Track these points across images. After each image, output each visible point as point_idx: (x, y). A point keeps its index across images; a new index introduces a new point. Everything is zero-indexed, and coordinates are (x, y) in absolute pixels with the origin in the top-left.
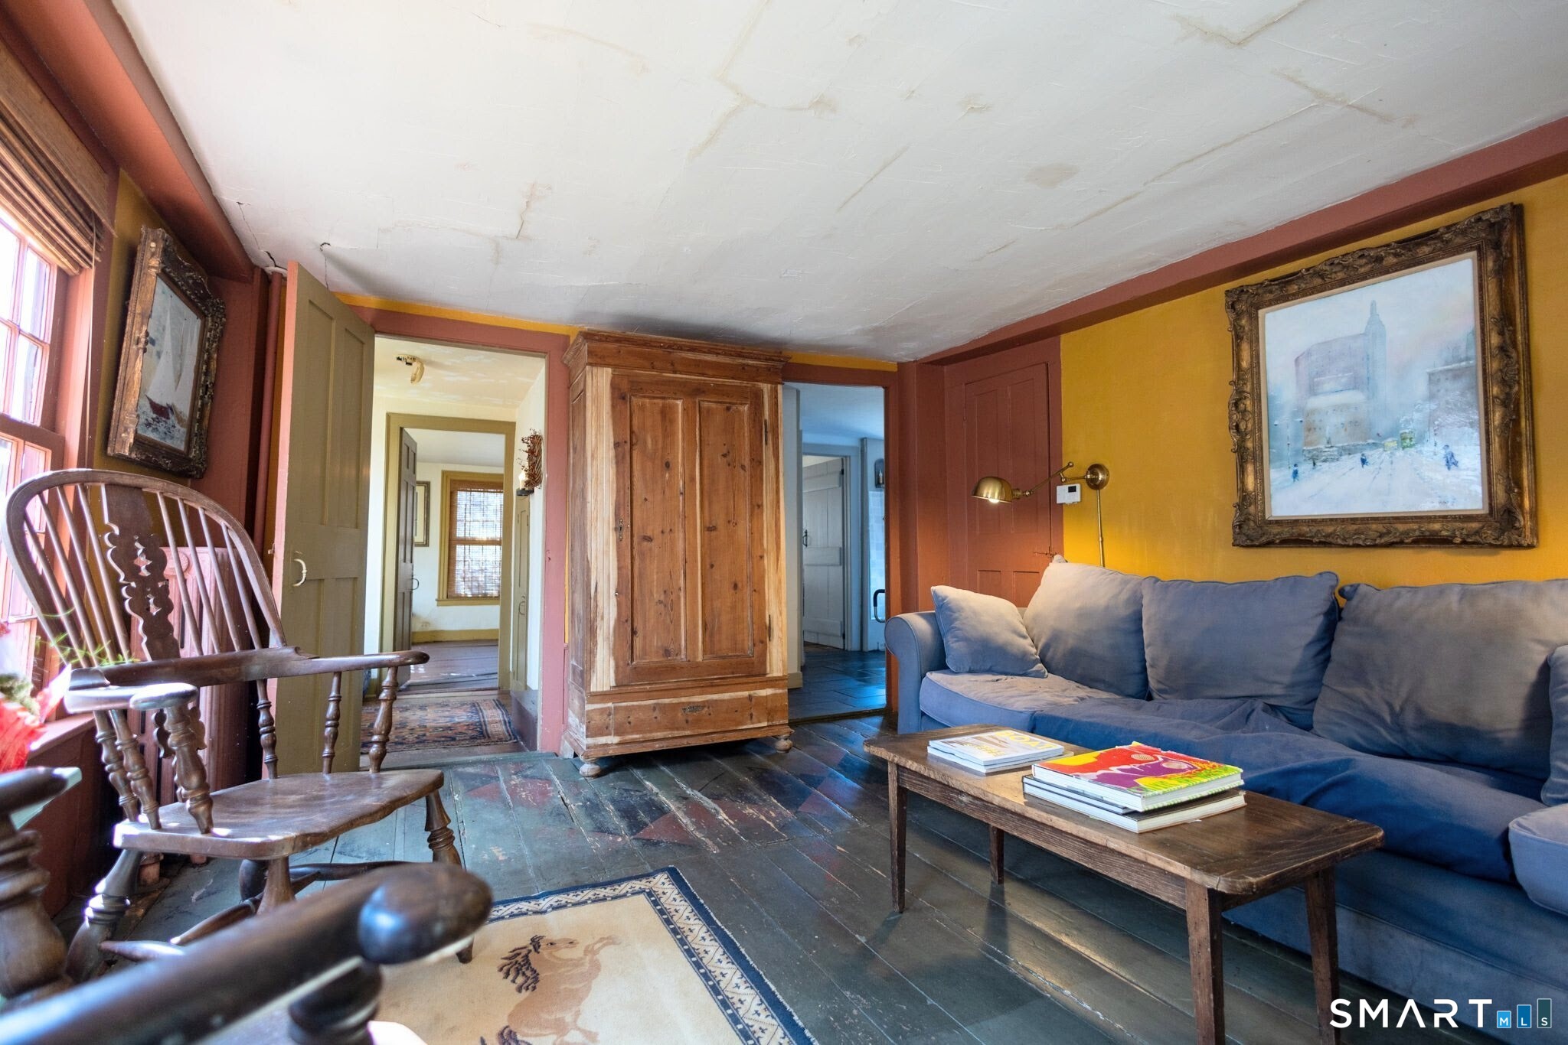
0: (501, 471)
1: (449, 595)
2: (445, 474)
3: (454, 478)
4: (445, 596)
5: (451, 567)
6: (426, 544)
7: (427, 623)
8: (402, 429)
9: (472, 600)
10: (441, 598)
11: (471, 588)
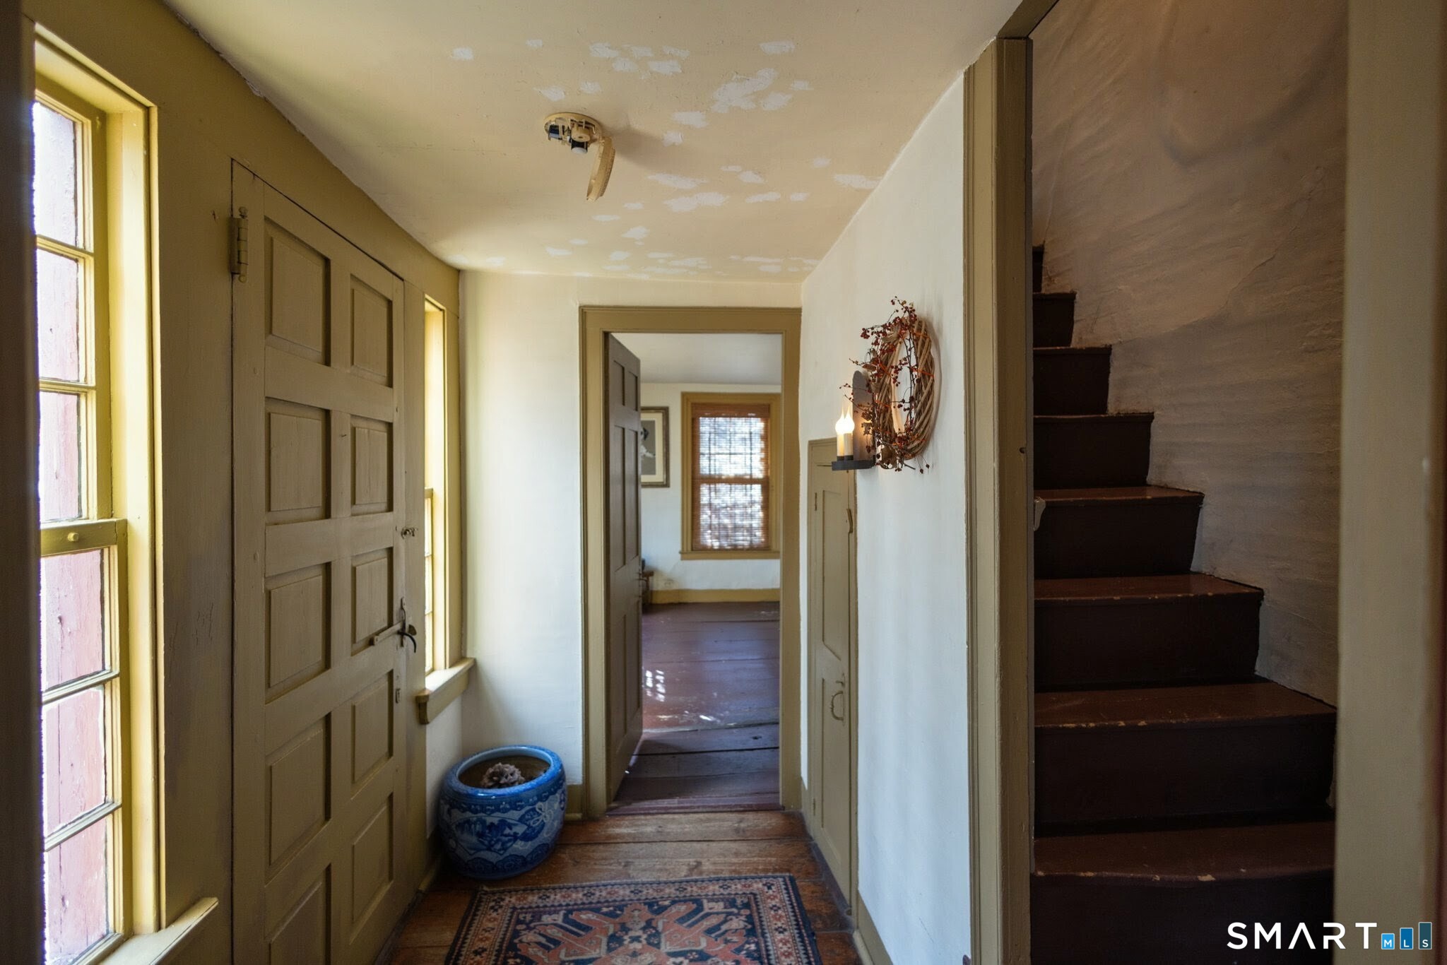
0: (777, 389)
1: (693, 547)
2: (685, 396)
3: (697, 401)
4: (689, 549)
5: (695, 513)
6: (666, 484)
7: (670, 581)
8: (606, 335)
9: (721, 553)
10: (685, 549)
11: (718, 538)
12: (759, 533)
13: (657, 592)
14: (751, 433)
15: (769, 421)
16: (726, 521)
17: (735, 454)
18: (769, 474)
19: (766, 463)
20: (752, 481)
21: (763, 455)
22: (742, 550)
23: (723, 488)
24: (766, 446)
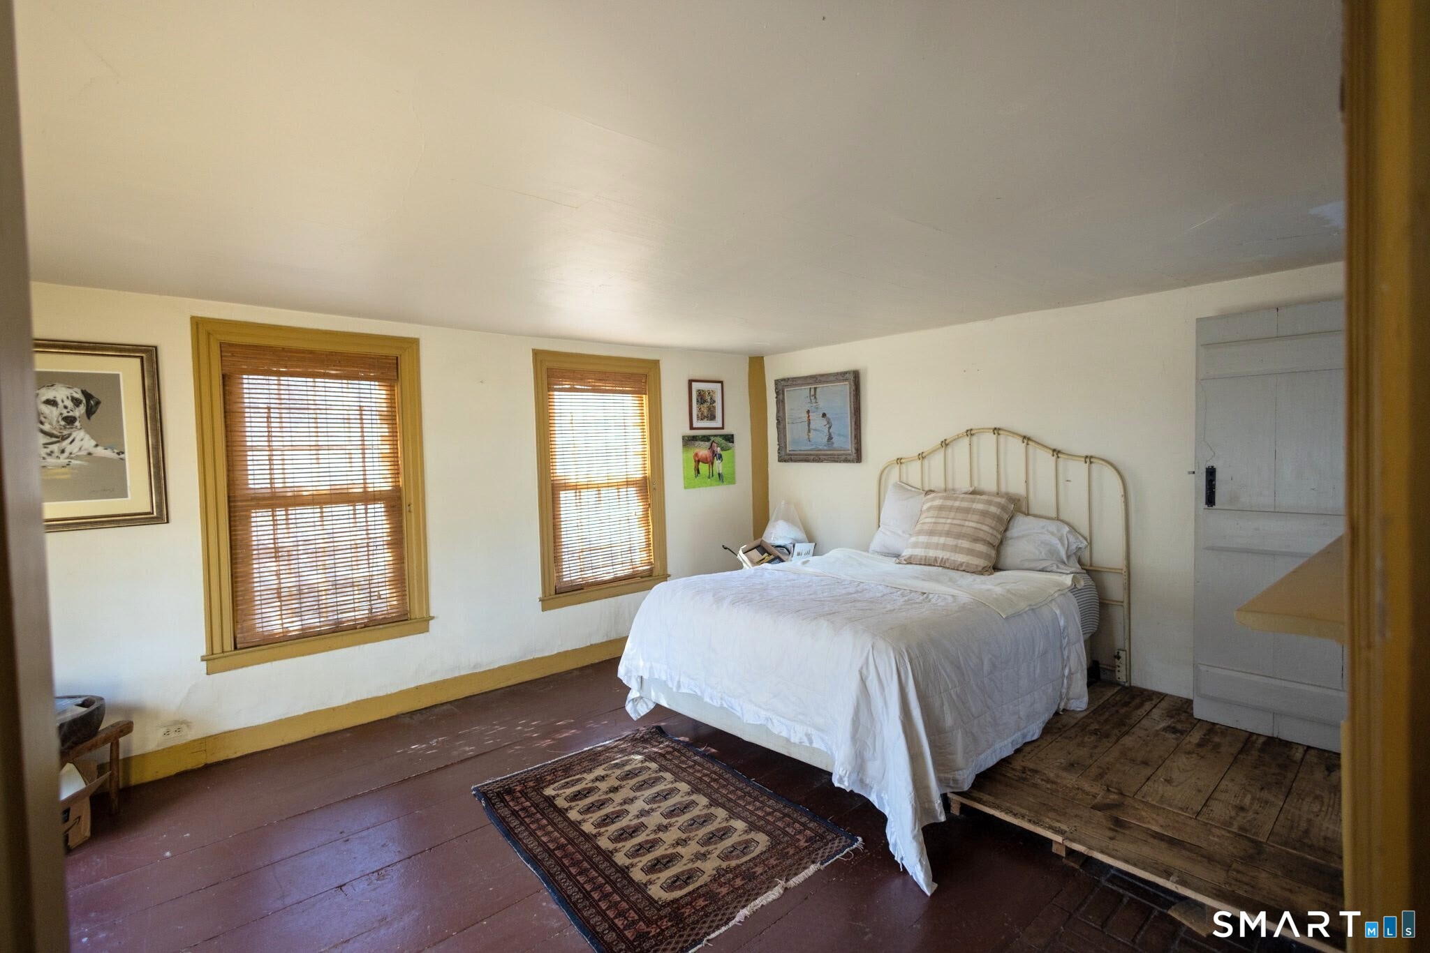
1: (238, 643)
2: (198, 324)
3: (230, 338)
4: (229, 645)
6: (159, 515)
7: (180, 725)
9: (308, 640)
10: (217, 649)
11: (299, 613)
12: (386, 592)
13: (143, 756)
14: (361, 409)
15: (397, 390)
16: (314, 578)
17: (329, 448)
18: (401, 484)
19: (395, 464)
20: (368, 498)
21: (386, 449)
22: (354, 628)
23: (307, 514)
24: (393, 433)
